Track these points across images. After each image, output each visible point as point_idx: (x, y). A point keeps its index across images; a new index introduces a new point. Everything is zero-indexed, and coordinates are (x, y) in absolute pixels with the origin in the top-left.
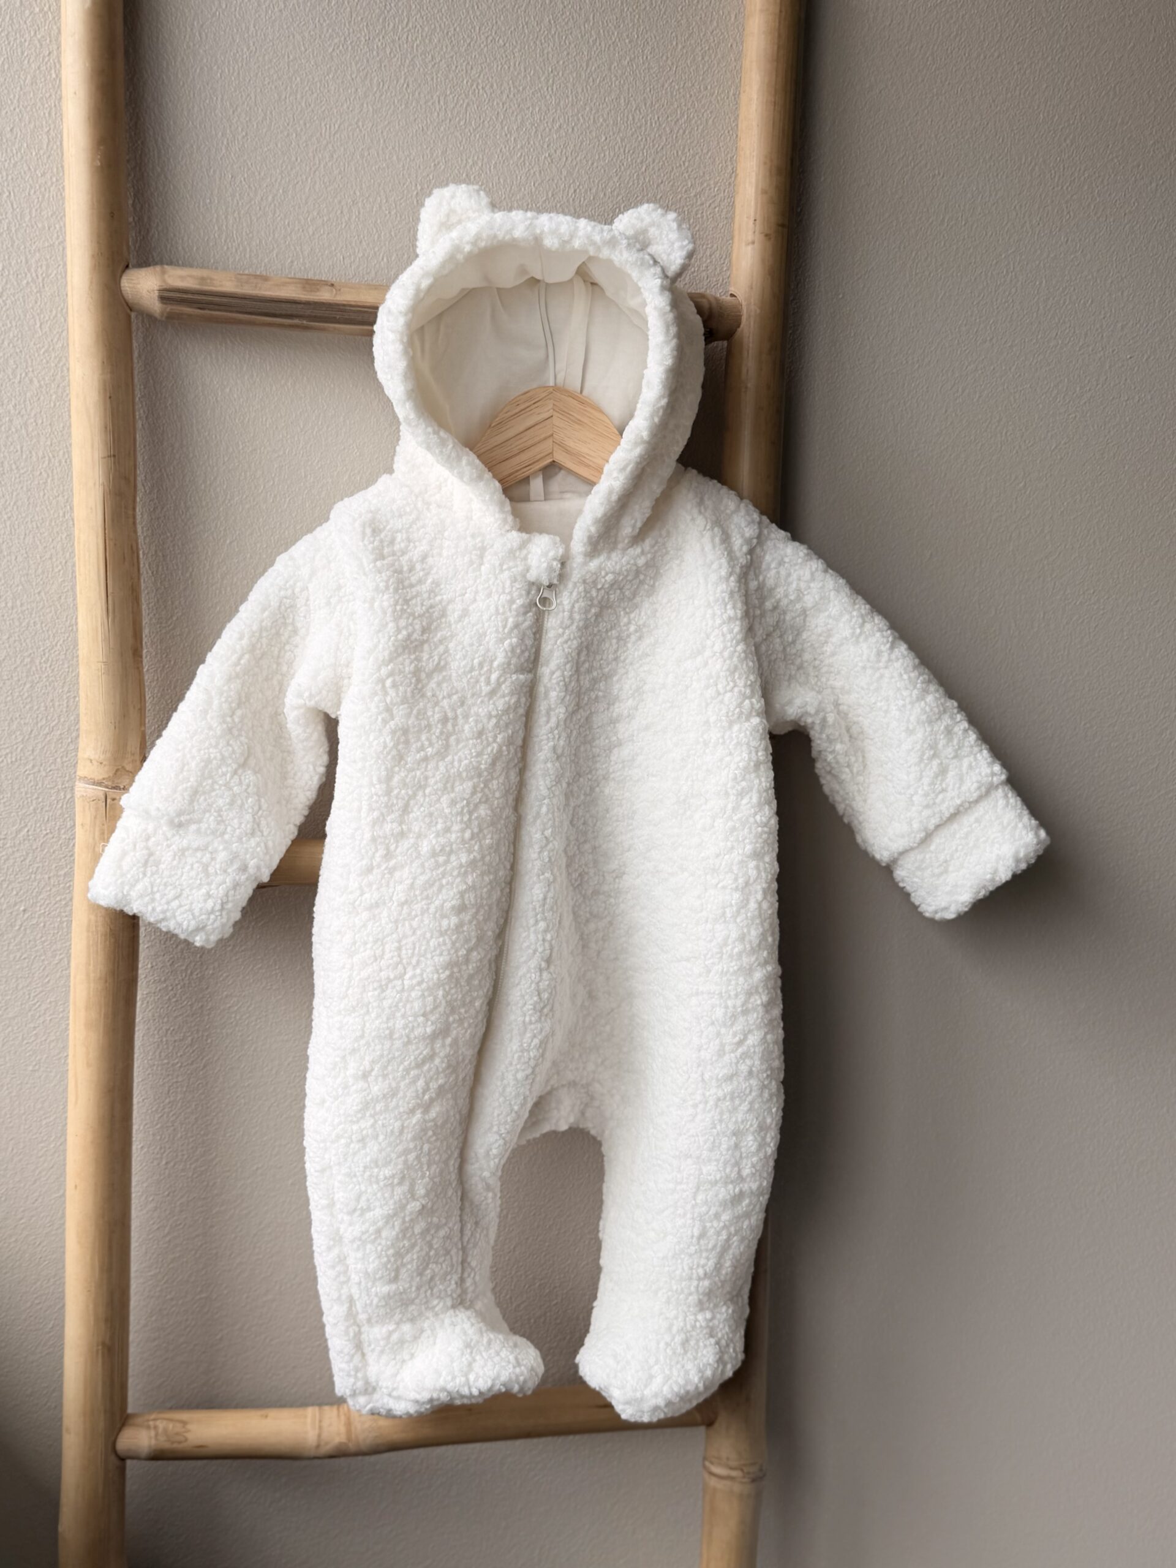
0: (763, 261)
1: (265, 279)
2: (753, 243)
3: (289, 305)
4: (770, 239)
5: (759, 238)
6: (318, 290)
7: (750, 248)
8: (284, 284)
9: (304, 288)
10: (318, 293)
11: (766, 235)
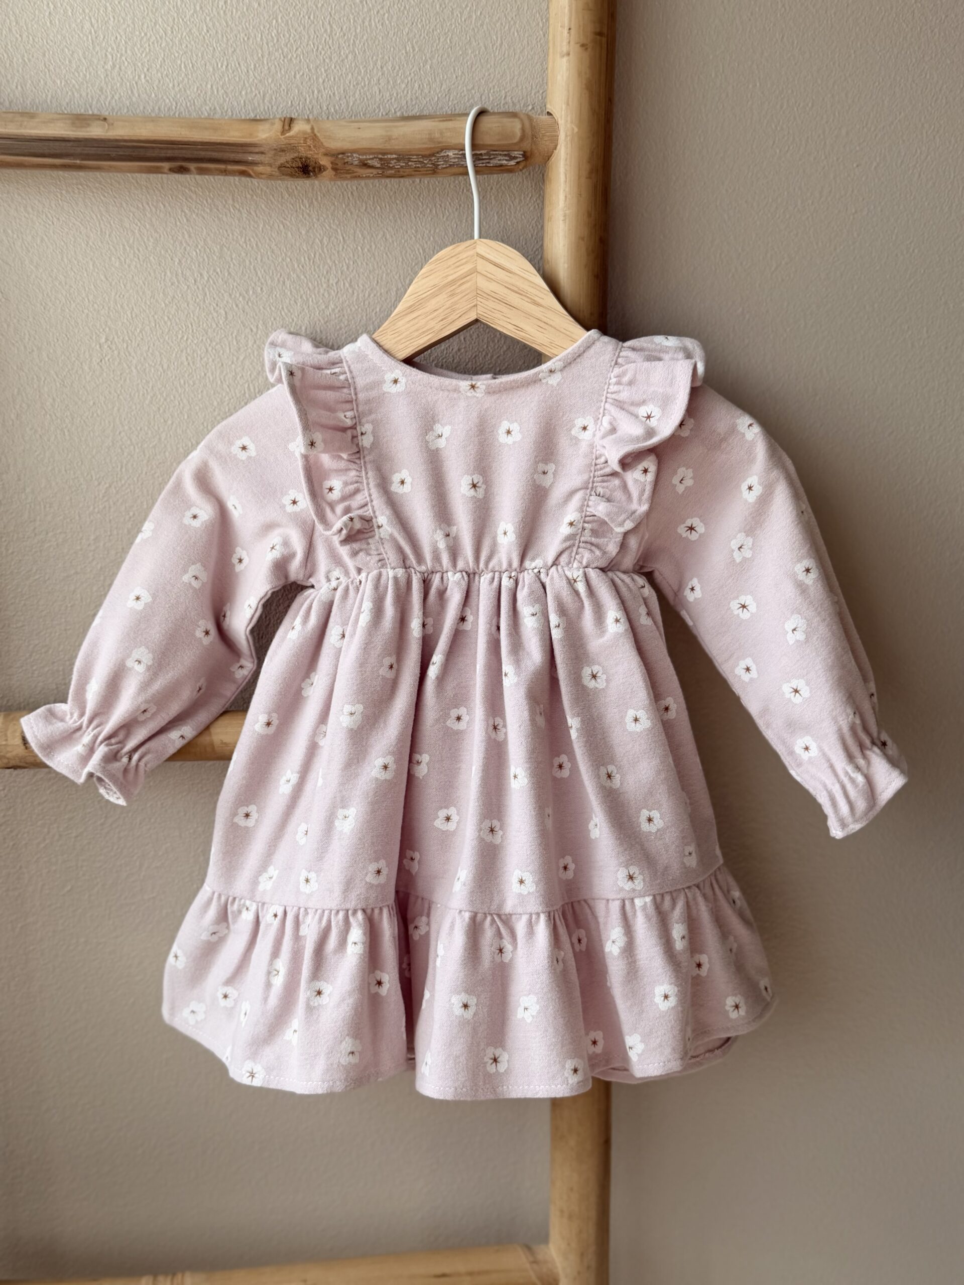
0: (580, 74)
1: (32, 116)
2: (568, 54)
3: (57, 144)
4: (586, 49)
5: (575, 49)
6: (89, 125)
7: (565, 59)
8: (52, 121)
9: (73, 124)
10: (88, 129)
11: (583, 45)
